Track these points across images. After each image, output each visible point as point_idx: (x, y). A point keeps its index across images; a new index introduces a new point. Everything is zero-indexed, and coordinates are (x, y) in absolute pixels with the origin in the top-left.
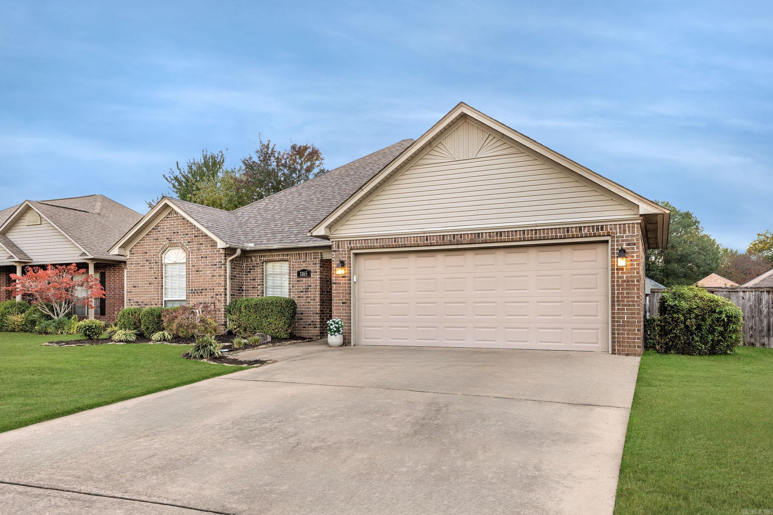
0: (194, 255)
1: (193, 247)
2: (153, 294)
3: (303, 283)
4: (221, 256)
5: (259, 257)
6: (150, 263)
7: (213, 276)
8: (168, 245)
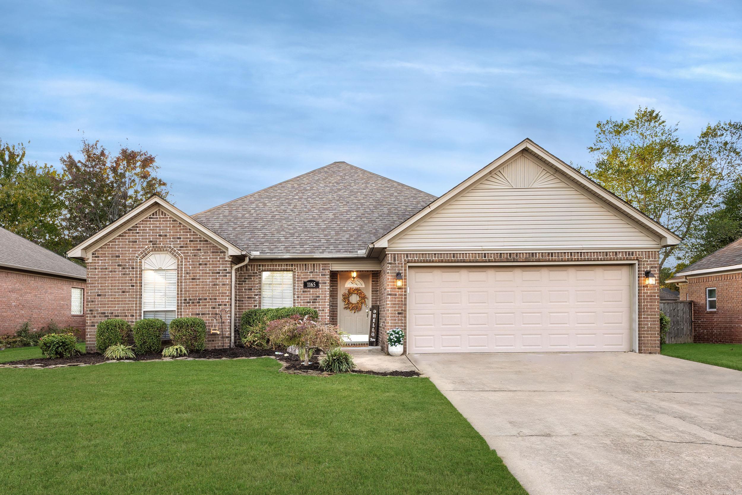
0: (189, 262)
1: (188, 253)
2: (129, 304)
3: (310, 294)
4: (227, 264)
5: (257, 266)
6: (124, 268)
7: (214, 285)
8: (151, 249)
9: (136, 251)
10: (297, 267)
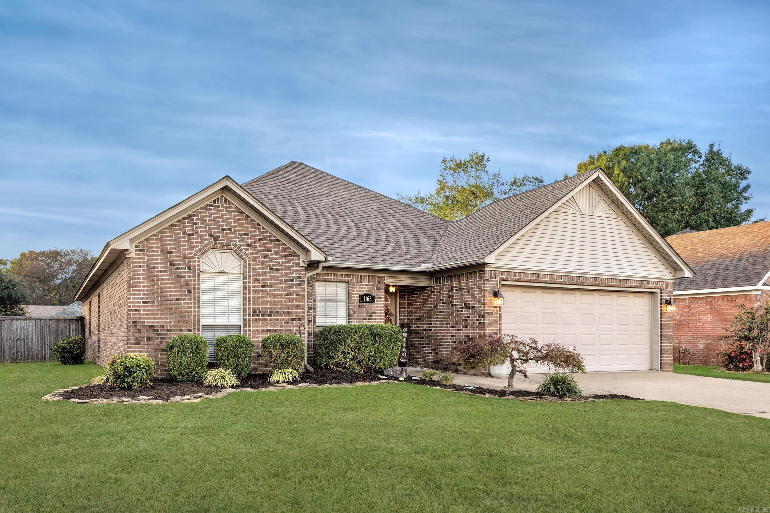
0: (258, 265)
1: (256, 254)
3: (366, 309)
4: (300, 270)
6: (177, 268)
7: (287, 295)
8: (212, 245)
9: (193, 246)
10: (353, 278)
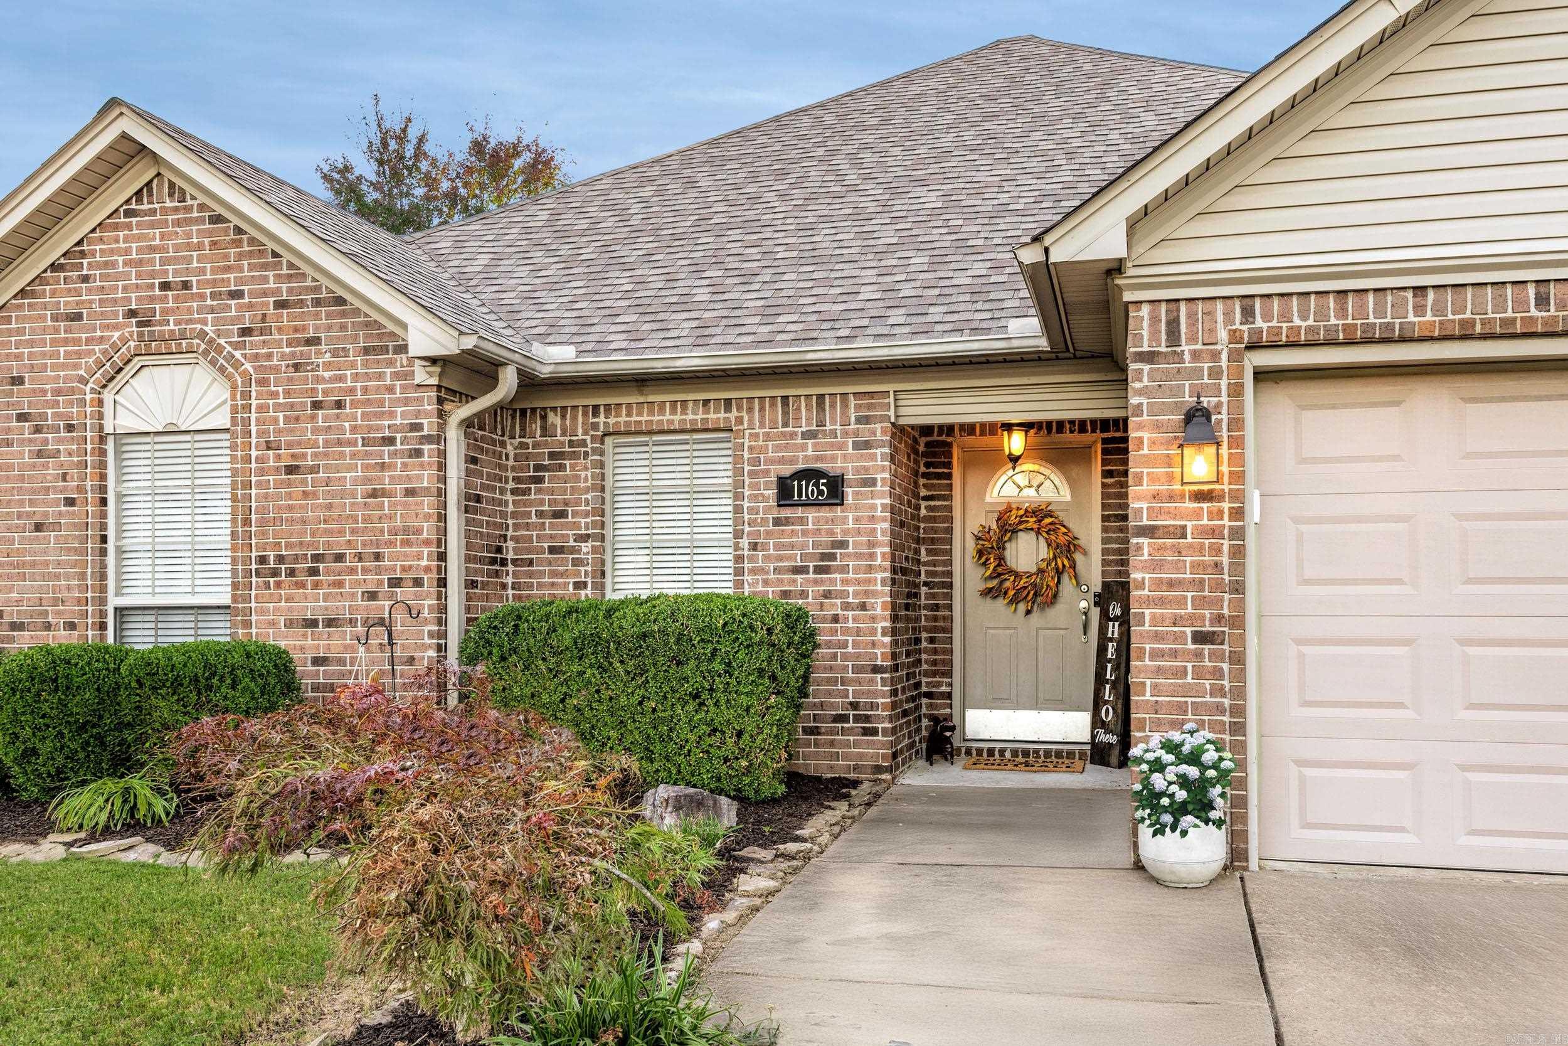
0: (275, 395)
1: (269, 356)
2: (57, 577)
3: (805, 533)
4: (419, 400)
5: (585, 414)
6: (38, 430)
7: (374, 494)
8: (132, 344)
9: (79, 354)
10: (750, 410)
